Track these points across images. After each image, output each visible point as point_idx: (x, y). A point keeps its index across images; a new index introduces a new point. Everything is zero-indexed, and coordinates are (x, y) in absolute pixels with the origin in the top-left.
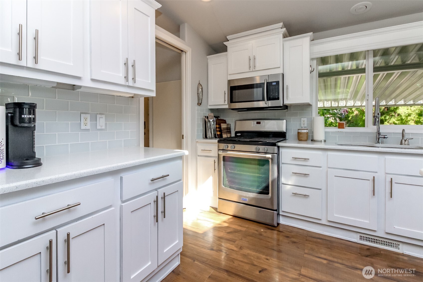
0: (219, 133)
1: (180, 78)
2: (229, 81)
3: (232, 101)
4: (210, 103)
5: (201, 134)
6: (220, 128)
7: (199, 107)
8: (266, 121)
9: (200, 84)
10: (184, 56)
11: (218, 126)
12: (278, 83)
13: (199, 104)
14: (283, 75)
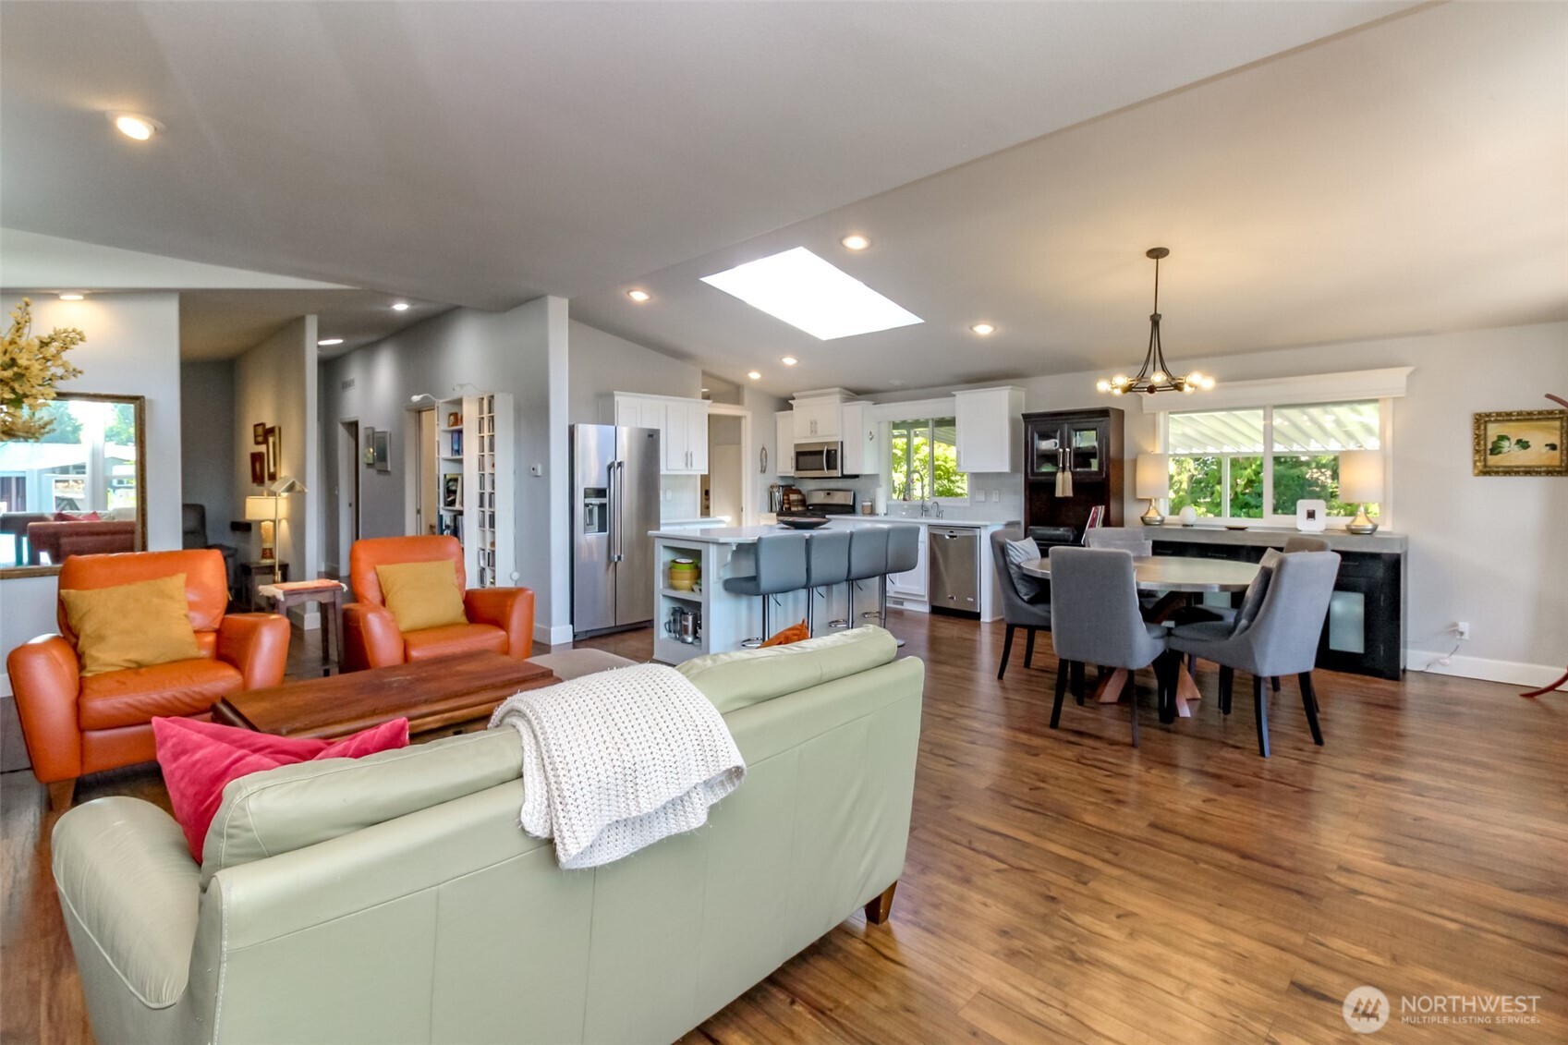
0: (787, 506)
1: (739, 443)
2: (796, 446)
3: (798, 469)
4: (779, 470)
5: (767, 507)
6: (789, 499)
7: (763, 475)
8: (835, 492)
9: (763, 449)
10: (743, 421)
11: (785, 497)
12: (836, 451)
13: (763, 471)
14: (842, 443)
